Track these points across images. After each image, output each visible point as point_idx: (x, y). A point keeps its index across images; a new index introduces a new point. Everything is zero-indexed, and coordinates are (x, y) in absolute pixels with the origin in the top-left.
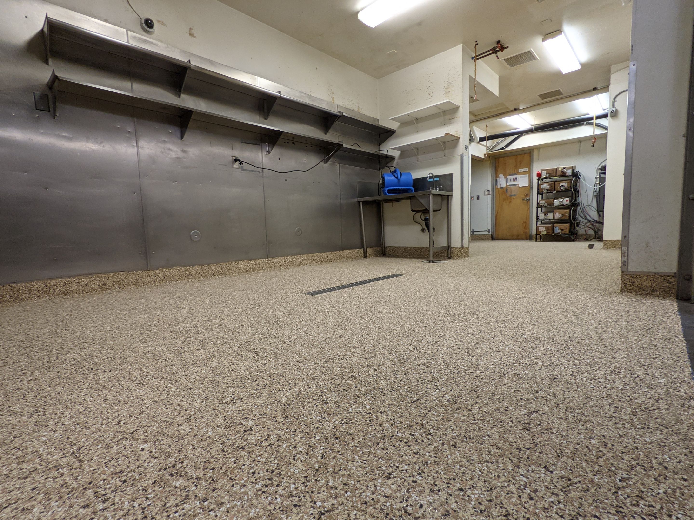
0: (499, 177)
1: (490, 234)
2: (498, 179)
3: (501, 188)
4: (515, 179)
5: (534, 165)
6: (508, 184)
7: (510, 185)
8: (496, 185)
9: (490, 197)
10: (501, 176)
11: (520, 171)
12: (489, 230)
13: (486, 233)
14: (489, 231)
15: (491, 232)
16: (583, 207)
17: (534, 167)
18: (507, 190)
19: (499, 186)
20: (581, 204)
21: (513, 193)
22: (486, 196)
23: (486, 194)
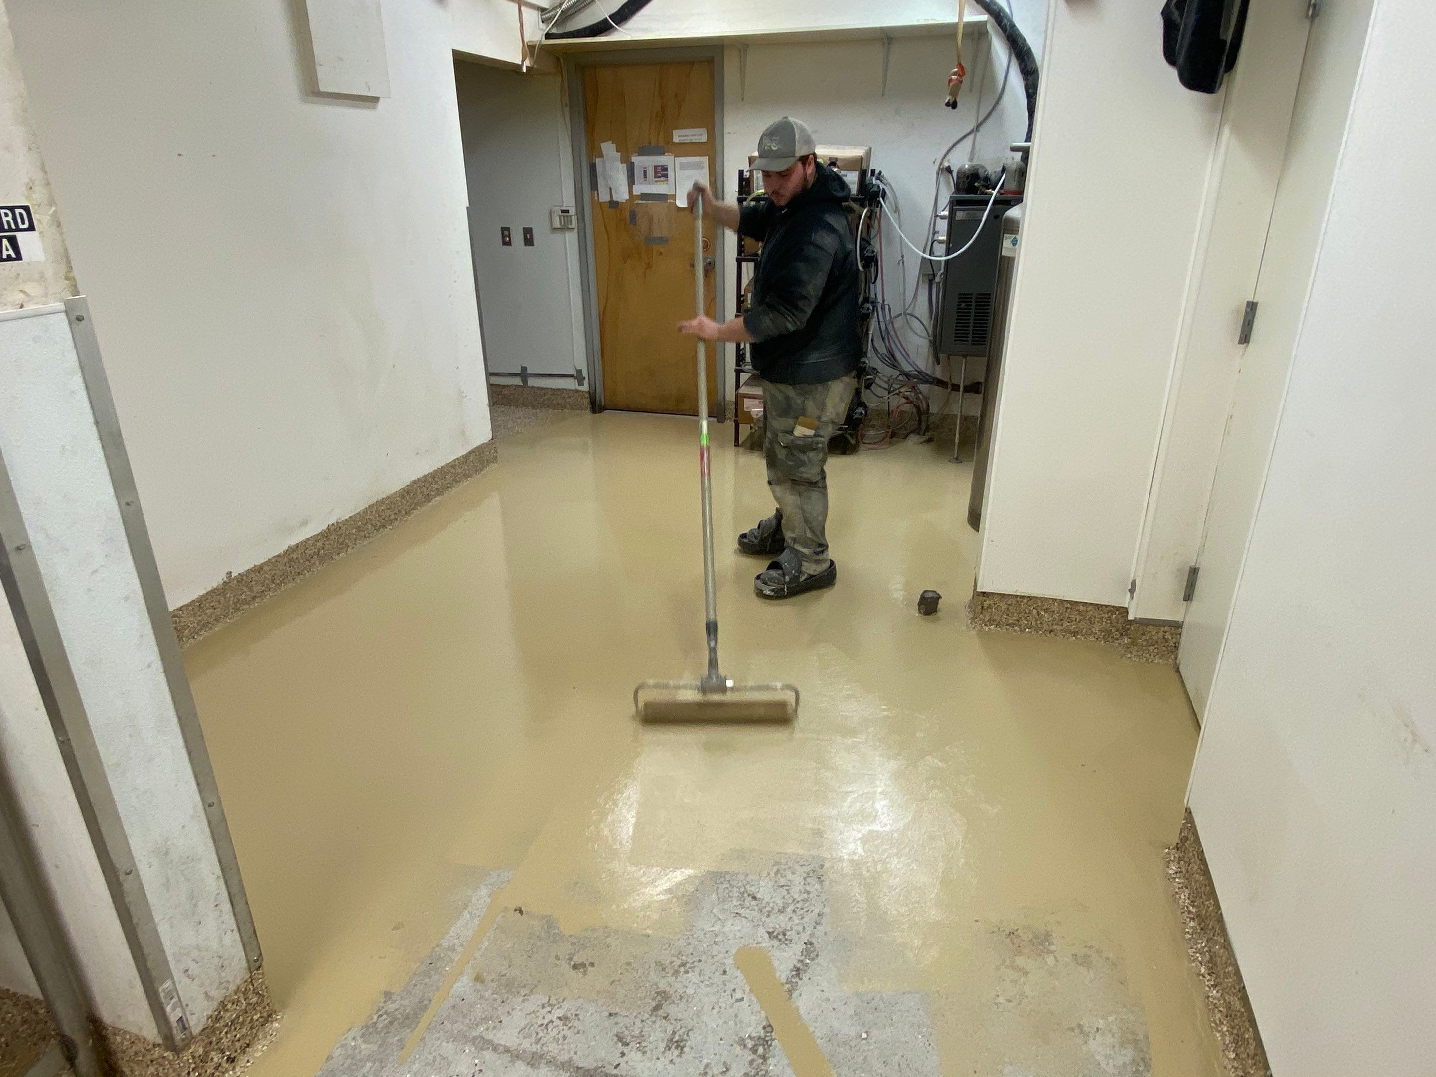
0: (601, 156)
1: (585, 387)
2: (598, 161)
3: (614, 204)
4: (661, 173)
5: (727, 120)
6: (638, 189)
7: (644, 196)
8: (594, 186)
9: (571, 238)
10: (609, 149)
11: (676, 140)
12: (580, 372)
13: (571, 384)
14: (578, 377)
15: (586, 382)
16: (888, 318)
17: (726, 131)
18: (633, 216)
19: (604, 197)
20: (883, 309)
21: (656, 234)
22: (558, 236)
23: (557, 224)
